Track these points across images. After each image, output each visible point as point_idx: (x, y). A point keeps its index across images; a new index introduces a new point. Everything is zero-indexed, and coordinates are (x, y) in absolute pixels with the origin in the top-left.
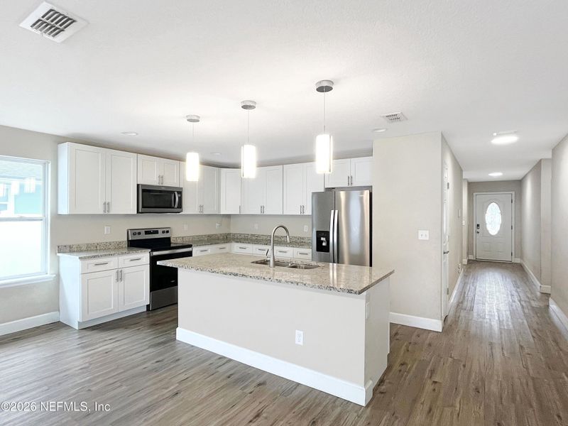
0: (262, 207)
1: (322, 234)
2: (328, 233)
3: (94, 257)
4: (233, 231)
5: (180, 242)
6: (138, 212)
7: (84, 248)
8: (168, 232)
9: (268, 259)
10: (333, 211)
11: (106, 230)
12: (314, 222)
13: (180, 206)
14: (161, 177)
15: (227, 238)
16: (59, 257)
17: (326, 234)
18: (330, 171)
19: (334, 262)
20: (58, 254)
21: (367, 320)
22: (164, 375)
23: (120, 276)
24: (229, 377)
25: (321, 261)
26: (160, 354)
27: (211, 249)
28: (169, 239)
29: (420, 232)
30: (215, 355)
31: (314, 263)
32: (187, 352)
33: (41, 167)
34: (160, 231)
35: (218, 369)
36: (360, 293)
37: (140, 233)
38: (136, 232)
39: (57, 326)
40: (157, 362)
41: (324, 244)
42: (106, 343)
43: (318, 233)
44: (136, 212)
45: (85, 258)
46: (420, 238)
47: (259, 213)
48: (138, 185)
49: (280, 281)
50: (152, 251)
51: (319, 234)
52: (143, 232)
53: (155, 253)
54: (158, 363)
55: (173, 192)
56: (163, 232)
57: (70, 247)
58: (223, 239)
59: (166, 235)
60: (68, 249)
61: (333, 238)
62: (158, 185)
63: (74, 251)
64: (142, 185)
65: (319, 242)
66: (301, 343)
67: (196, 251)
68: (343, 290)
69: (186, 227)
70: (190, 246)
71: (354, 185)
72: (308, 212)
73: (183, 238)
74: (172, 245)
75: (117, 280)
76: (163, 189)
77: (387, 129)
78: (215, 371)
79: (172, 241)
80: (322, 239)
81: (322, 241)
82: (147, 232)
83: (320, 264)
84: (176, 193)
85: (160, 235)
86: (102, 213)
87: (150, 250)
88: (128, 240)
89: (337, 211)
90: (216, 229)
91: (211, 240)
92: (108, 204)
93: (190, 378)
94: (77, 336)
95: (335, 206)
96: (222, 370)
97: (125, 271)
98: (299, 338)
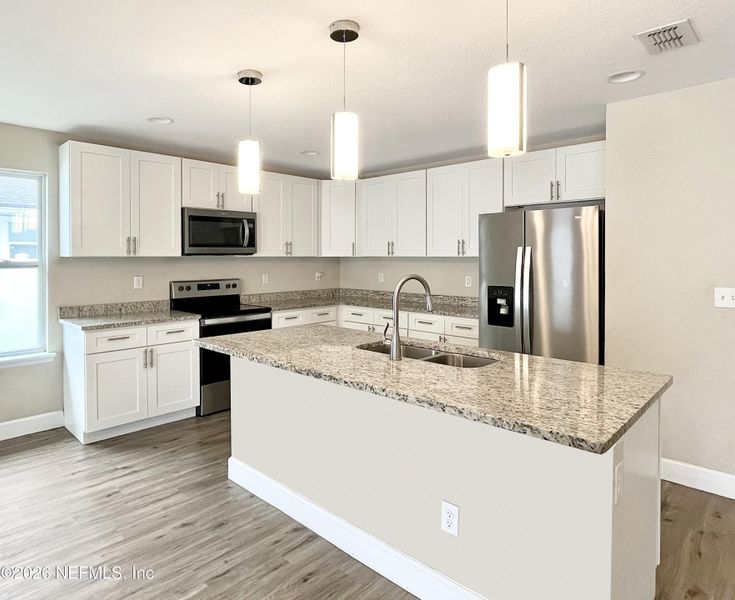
0: (391, 245)
1: (500, 293)
2: (511, 290)
3: (108, 327)
4: (343, 285)
5: (255, 303)
6: (183, 253)
7: (101, 312)
8: (235, 286)
9: (387, 343)
10: (520, 249)
11: (137, 282)
12: (484, 270)
13: (252, 243)
14: (221, 197)
15: (334, 297)
16: (62, 325)
17: (508, 293)
18: (521, 149)
19: (523, 352)
20: (61, 321)
21: (616, 507)
22: (187, 559)
23: (150, 359)
24: (306, 580)
25: (496, 347)
26: (194, 509)
27: (305, 316)
28: (237, 298)
29: (719, 292)
30: (290, 520)
31: (483, 353)
32: (242, 507)
33: (35, 182)
34: (223, 285)
35: (287, 558)
36: (603, 449)
37: (189, 288)
38: (183, 286)
39: (60, 435)
40: (184, 525)
41: (503, 311)
42: (117, 474)
43: (491, 289)
44: (179, 254)
45: (91, 329)
46: (719, 303)
47: (386, 255)
48: (183, 209)
49: (405, 398)
50: (203, 318)
51: (494, 293)
52: (194, 287)
53: (209, 322)
54: (186, 528)
55: (240, 221)
56: (228, 286)
57: (80, 309)
58: (328, 298)
59: (232, 292)
60: (76, 312)
61: (521, 299)
62: (216, 208)
63: (85, 317)
64: (189, 209)
65: (493, 307)
66: (453, 531)
67: (278, 319)
68: (557, 437)
69: (265, 278)
70: (268, 310)
71: (562, 199)
72: (473, 250)
73: (260, 296)
74: (242, 308)
75: (146, 365)
76: (223, 215)
77: (643, 73)
78: (281, 560)
79: (242, 301)
80: (499, 301)
81: (500, 306)
82: (202, 287)
83: (495, 355)
84: (245, 221)
85: (222, 292)
86: (125, 255)
87: (199, 317)
88: (171, 300)
89: (528, 249)
90: (315, 281)
91: (307, 300)
92: (135, 240)
93: (233, 573)
94: (81, 455)
95: (526, 239)
96: (294, 559)
97: (158, 350)
98: (449, 519)
